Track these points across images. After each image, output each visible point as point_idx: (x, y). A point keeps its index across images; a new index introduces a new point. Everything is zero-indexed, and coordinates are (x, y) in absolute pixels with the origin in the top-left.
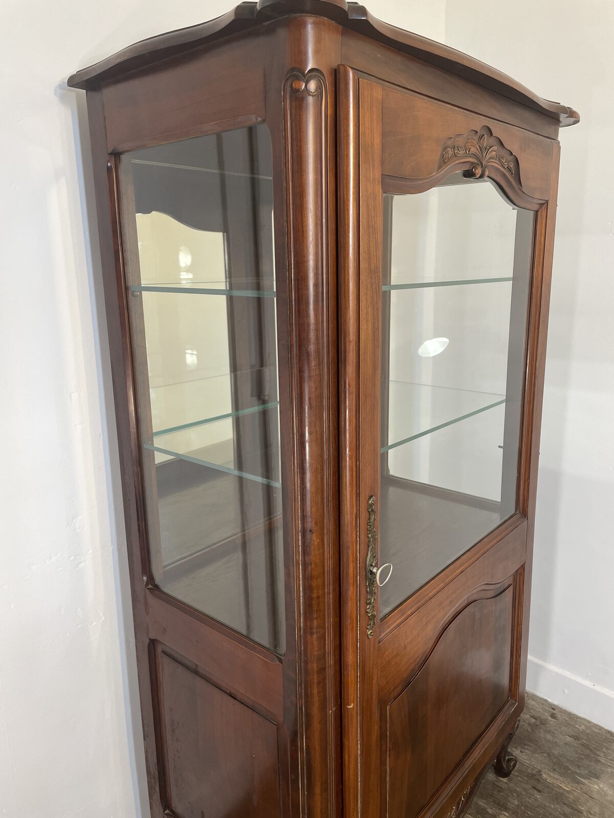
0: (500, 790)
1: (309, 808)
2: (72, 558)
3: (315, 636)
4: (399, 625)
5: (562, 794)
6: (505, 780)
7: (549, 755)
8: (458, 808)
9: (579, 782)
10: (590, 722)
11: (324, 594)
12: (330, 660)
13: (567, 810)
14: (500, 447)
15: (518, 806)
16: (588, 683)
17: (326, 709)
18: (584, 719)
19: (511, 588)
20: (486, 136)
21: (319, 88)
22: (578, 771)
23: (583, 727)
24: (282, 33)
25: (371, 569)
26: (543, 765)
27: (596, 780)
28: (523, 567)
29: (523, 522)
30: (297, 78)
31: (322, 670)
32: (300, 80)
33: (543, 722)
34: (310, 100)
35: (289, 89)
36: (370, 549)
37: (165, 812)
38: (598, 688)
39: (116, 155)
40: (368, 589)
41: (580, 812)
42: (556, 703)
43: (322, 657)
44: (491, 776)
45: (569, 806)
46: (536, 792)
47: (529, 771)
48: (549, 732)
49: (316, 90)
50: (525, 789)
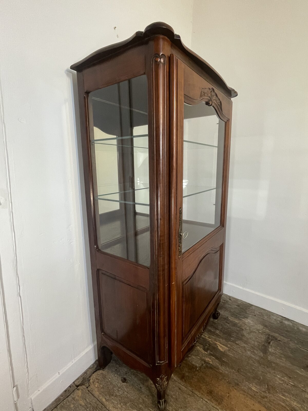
0: (215, 323)
1: (159, 322)
2: (69, 240)
3: (161, 258)
4: (188, 256)
5: (236, 324)
6: (216, 320)
7: (230, 312)
8: (203, 327)
9: (241, 320)
10: (242, 301)
11: (164, 243)
12: (166, 267)
13: (238, 329)
14: (214, 205)
15: (222, 328)
16: (241, 288)
17: (165, 284)
18: (240, 300)
19: (219, 251)
20: (212, 91)
21: (164, 61)
22: (240, 316)
23: (240, 302)
24: (151, 43)
25: (180, 234)
26: (228, 315)
27: (246, 319)
28: (223, 244)
29: (223, 228)
30: (157, 57)
31: (164, 270)
32: (158, 58)
33: (227, 302)
34: (161, 65)
35: (154, 61)
36: (180, 226)
37: (102, 334)
38: (244, 289)
39: (87, 93)
40: (179, 241)
41: (243, 329)
42: (230, 295)
43: (163, 266)
44: (212, 319)
45: (239, 327)
46: (227, 324)
47: (224, 317)
48: (229, 304)
49: (163, 62)
50: (224, 323)
